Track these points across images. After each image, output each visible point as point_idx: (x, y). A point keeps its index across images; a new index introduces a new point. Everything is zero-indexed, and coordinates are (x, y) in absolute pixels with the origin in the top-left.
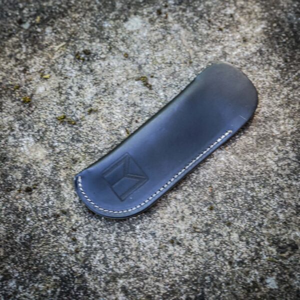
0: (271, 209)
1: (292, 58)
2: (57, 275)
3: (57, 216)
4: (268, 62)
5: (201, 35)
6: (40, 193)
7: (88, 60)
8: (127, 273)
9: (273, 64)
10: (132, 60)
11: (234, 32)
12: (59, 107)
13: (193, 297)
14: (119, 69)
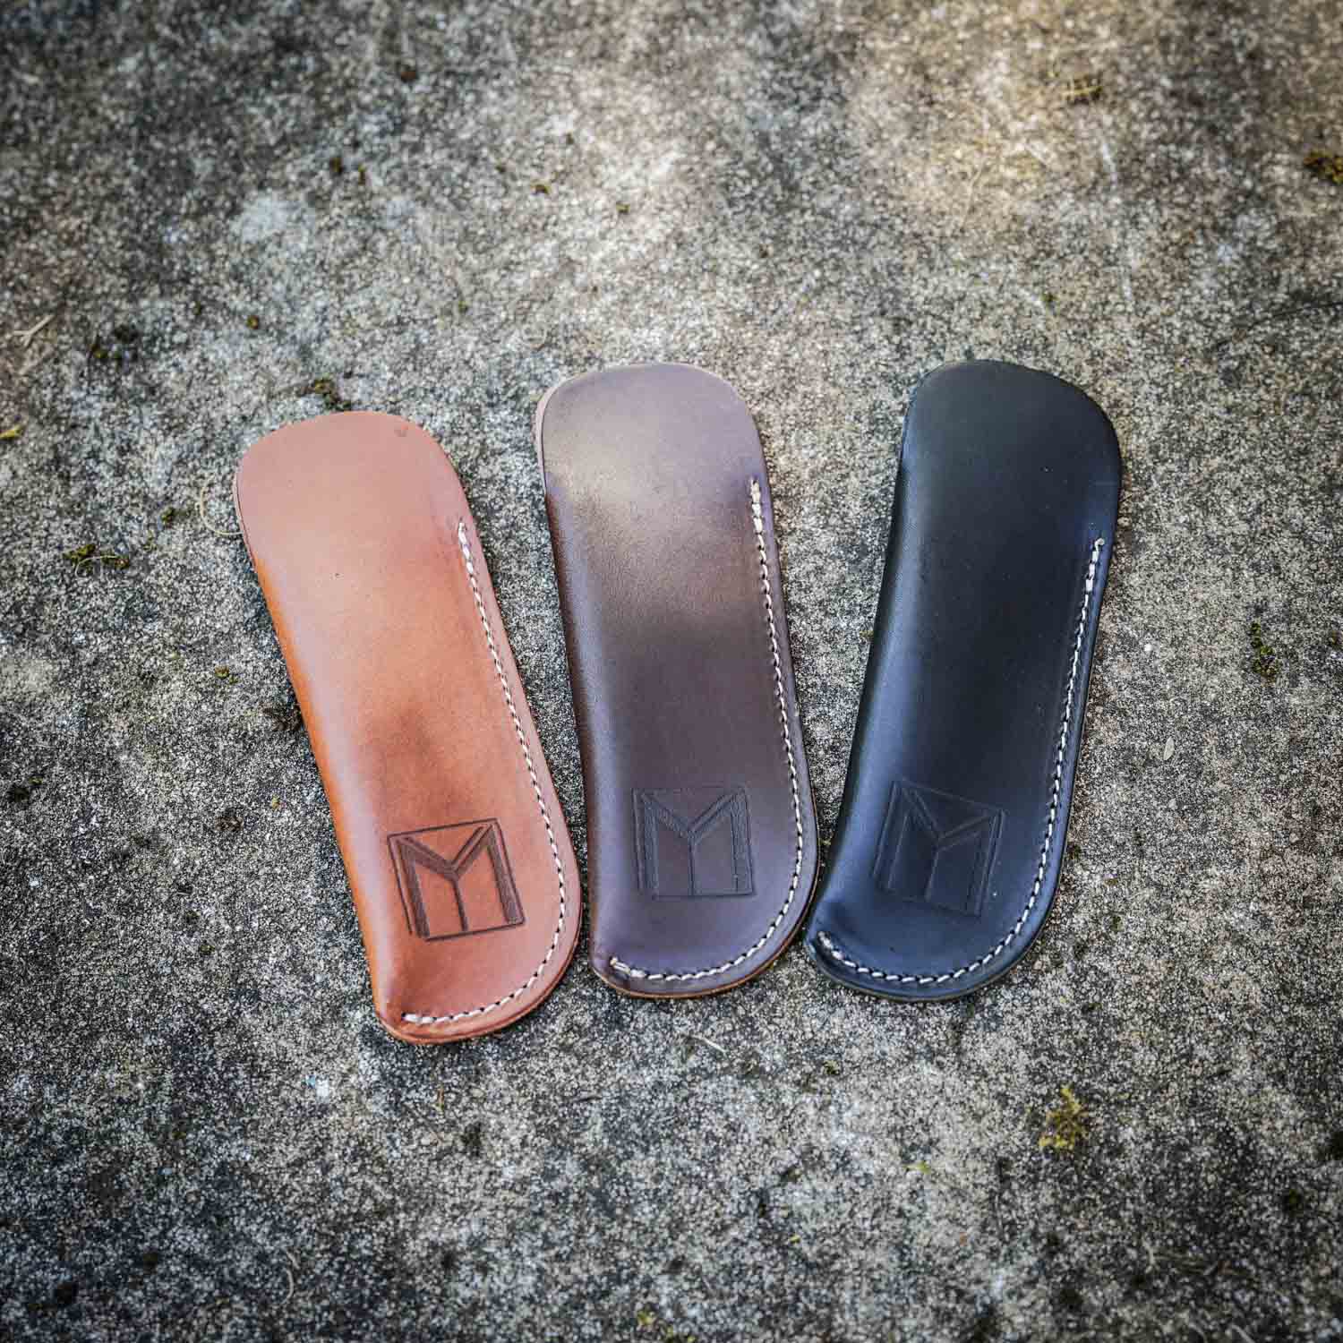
1: (780, 240)
2: (155, 1032)
3: (121, 858)
4: (709, 265)
5: (480, 216)
6: (58, 797)
7: (135, 358)
9: (724, 269)
10: (275, 333)
11: (585, 190)
12: (69, 521)
13: (586, 1020)
14: (238, 369)
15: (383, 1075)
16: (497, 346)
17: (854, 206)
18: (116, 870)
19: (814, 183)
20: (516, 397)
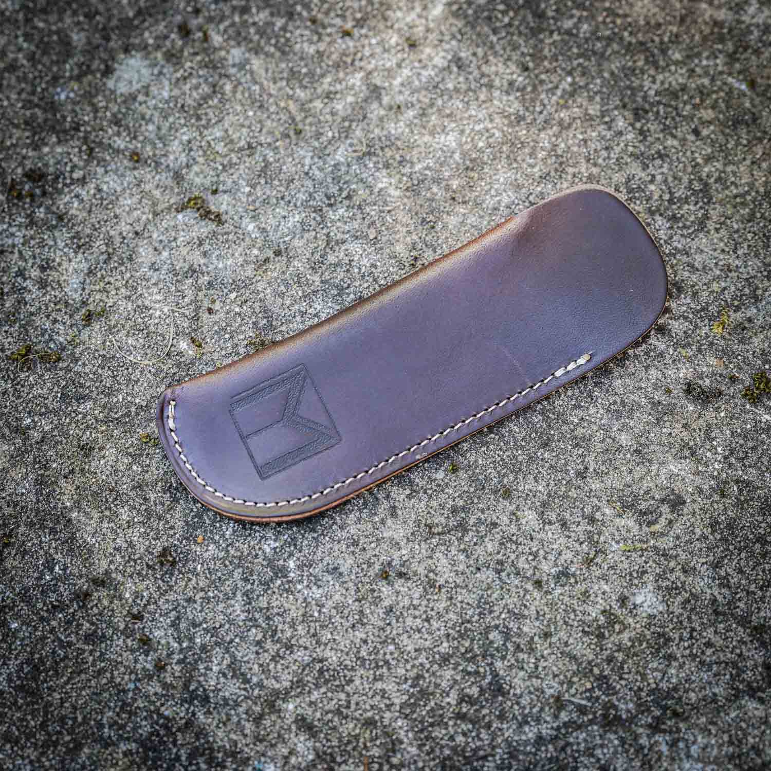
0: (595, 428)
1: (537, 57)
2: (128, 739)
3: (83, 597)
4: (484, 80)
5: (302, 59)
6: (25, 553)
7: (44, 193)
8: (299, 683)
9: (497, 83)
10: (153, 164)
11: (380, 31)
12: (7, 328)
13: (474, 691)
14: (127, 195)
15: (318, 756)
16: (328, 159)
17: (590, 25)
18: (79, 607)
19: (557, 11)
20: (349, 197)
